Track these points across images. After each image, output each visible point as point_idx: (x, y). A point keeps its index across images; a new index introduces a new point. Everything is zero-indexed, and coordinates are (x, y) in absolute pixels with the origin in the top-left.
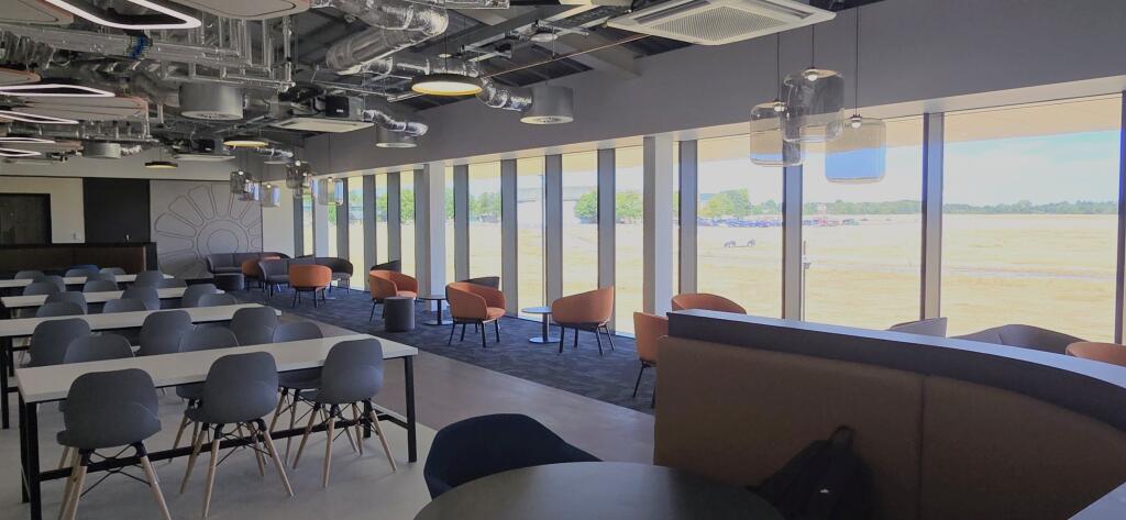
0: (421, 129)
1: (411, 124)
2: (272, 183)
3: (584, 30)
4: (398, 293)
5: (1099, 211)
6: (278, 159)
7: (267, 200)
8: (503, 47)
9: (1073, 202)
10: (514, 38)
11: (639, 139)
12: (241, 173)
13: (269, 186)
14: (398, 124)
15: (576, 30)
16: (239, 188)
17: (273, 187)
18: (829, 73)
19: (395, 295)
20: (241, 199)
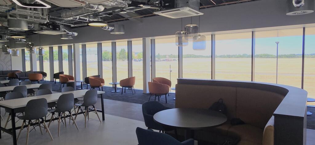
0: (76, 34)
1: (73, 33)
2: (16, 49)
3: (134, 11)
4: (69, 80)
5: (232, 57)
6: (21, 42)
7: (15, 54)
8: (110, 14)
9: (226, 55)
10: (114, 12)
11: (142, 39)
12: (6, 46)
13: (15, 50)
14: (70, 33)
15: (132, 11)
16: (5, 50)
17: (17, 50)
18: (196, 25)
19: (68, 81)
20: (5, 54)
